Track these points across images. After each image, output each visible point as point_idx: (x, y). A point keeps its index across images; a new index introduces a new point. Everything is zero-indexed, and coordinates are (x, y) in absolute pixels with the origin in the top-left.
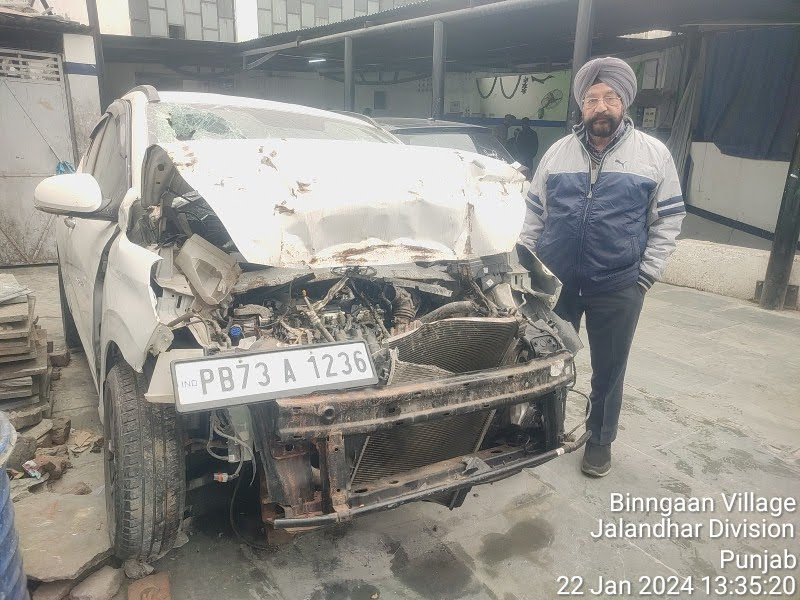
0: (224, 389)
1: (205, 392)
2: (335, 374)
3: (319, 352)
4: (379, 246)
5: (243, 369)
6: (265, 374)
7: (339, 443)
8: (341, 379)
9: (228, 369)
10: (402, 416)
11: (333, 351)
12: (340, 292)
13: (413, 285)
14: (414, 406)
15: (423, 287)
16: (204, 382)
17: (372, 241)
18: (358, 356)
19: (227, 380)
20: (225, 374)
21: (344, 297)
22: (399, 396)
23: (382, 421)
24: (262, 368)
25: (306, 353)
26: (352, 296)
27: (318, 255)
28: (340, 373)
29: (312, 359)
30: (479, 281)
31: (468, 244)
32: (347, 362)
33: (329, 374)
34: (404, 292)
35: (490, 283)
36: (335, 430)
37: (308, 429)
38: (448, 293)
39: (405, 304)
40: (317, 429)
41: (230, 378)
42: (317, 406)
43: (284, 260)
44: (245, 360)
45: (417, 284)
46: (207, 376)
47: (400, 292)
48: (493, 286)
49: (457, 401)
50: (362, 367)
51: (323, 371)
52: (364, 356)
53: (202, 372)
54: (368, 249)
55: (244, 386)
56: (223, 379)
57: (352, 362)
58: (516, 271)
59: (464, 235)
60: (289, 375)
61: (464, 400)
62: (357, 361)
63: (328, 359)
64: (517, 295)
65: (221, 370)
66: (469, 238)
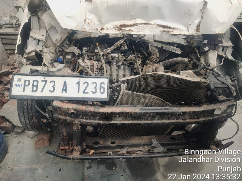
0: (33, 91)
1: (24, 91)
2: (87, 93)
3: (83, 80)
5: (44, 83)
6: (53, 87)
7: (78, 127)
8: (90, 96)
9: (37, 81)
10: (112, 122)
11: (90, 80)
12: (121, 45)
13: (160, 45)
14: (121, 119)
15: (165, 47)
16: (25, 85)
18: (102, 85)
19: (35, 86)
20: (35, 83)
21: (123, 48)
22: (111, 113)
23: (101, 122)
24: (53, 83)
25: (76, 80)
26: (126, 48)
27: (105, 26)
28: (90, 93)
29: (78, 83)
30: (199, 48)
31: (198, 26)
32: (95, 88)
33: (84, 92)
34: (154, 48)
35: (206, 49)
36: (76, 121)
37: (65, 118)
38: (179, 52)
39: (153, 55)
40: (68, 119)
41: (37, 86)
44: (47, 78)
45: (162, 45)
46: (27, 83)
47: (151, 48)
48: (208, 51)
49: (147, 120)
50: (102, 91)
51: (81, 90)
52: (106, 86)
53: (25, 81)
55: (42, 91)
56: (33, 86)
57: (98, 88)
59: (197, 22)
60: (65, 89)
61: (152, 119)
62: (101, 87)
63: (86, 84)
64: (220, 57)
65: (34, 81)
66: (200, 23)
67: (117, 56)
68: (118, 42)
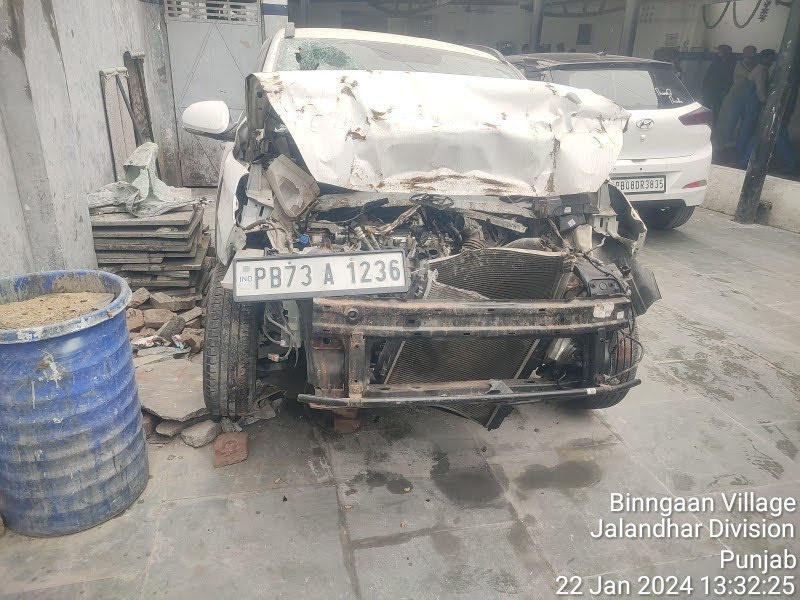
0: (273, 286)
1: (257, 287)
2: (370, 280)
3: (358, 260)
4: (450, 177)
5: (291, 270)
6: (308, 275)
7: (360, 342)
8: (374, 285)
9: (278, 268)
10: (421, 329)
11: (371, 259)
12: (411, 218)
13: (484, 218)
14: (435, 322)
15: (494, 221)
16: (257, 278)
17: (444, 172)
19: (276, 277)
20: (275, 273)
21: (415, 223)
22: (419, 310)
23: (401, 329)
24: (306, 270)
25: (347, 260)
26: (421, 223)
27: (386, 180)
28: (374, 280)
29: (351, 266)
30: (557, 220)
31: (551, 181)
33: (364, 280)
34: (474, 223)
35: (571, 223)
36: (358, 330)
37: (335, 326)
38: (522, 229)
39: (473, 235)
40: (343, 327)
41: (279, 277)
42: (344, 307)
43: (353, 182)
44: (294, 262)
45: (489, 217)
46: (260, 273)
47: (468, 223)
48: (575, 227)
49: (480, 324)
51: (358, 275)
52: (399, 265)
53: (257, 270)
54: (437, 178)
55: (289, 285)
56: (273, 277)
57: (387, 271)
58: (603, 213)
59: (547, 173)
60: (329, 278)
61: (488, 324)
62: (392, 270)
63: (365, 266)
64: (597, 237)
65: (272, 269)
66: (552, 176)
67: (404, 239)
68: (405, 214)
